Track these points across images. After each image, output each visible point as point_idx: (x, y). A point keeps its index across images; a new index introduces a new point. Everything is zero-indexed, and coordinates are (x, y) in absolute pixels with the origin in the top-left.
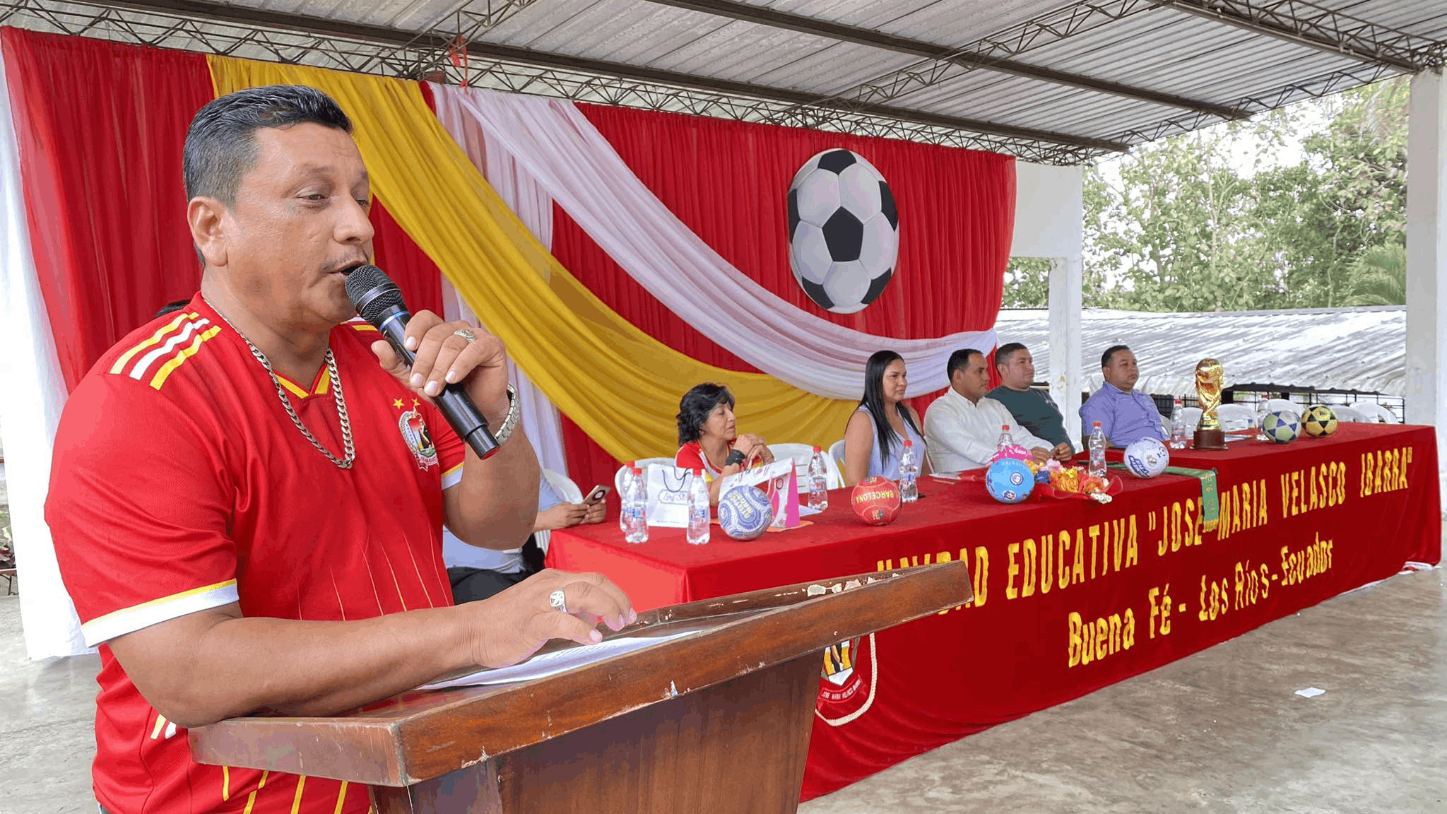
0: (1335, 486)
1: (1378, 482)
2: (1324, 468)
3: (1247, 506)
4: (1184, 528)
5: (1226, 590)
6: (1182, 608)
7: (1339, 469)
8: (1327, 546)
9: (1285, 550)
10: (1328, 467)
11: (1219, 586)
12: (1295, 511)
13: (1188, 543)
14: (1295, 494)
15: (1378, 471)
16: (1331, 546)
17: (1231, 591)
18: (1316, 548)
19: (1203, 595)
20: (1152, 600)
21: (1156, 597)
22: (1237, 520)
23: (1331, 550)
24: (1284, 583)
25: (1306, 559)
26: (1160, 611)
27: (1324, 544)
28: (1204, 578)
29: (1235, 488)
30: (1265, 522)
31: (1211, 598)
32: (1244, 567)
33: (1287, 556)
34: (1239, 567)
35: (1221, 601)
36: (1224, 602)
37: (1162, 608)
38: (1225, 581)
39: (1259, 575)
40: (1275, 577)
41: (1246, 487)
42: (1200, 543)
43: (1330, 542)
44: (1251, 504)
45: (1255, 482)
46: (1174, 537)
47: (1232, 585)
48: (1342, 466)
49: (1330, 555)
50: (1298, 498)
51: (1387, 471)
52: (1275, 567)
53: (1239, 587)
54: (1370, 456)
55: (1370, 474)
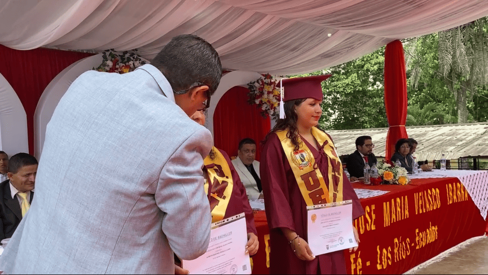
0: (436, 200)
1: (455, 197)
2: (429, 191)
3: (399, 209)
4: (366, 221)
5: (390, 252)
6: (368, 264)
7: (436, 192)
8: (435, 228)
9: (417, 231)
10: (431, 191)
11: (387, 250)
12: (421, 212)
13: (368, 229)
14: (420, 203)
15: (455, 193)
16: (436, 228)
17: (392, 253)
18: (430, 229)
19: (379, 256)
20: (352, 261)
21: (354, 259)
22: (394, 216)
23: (437, 230)
24: (417, 248)
25: (427, 235)
26: (356, 266)
27: (433, 228)
28: (378, 247)
29: (393, 200)
30: (408, 217)
31: (383, 257)
32: (399, 240)
33: (418, 233)
34: (396, 240)
35: (388, 258)
36: (389, 258)
37: (358, 264)
38: (389, 248)
39: (406, 244)
40: (413, 245)
41: (398, 200)
42: (375, 229)
43: (436, 227)
44: (401, 208)
45: (402, 197)
46: (360, 226)
47: (393, 249)
48: (438, 190)
49: (437, 232)
50: (422, 205)
51: (459, 192)
52: (413, 240)
53: (396, 251)
54: (450, 185)
55: (451, 194)
